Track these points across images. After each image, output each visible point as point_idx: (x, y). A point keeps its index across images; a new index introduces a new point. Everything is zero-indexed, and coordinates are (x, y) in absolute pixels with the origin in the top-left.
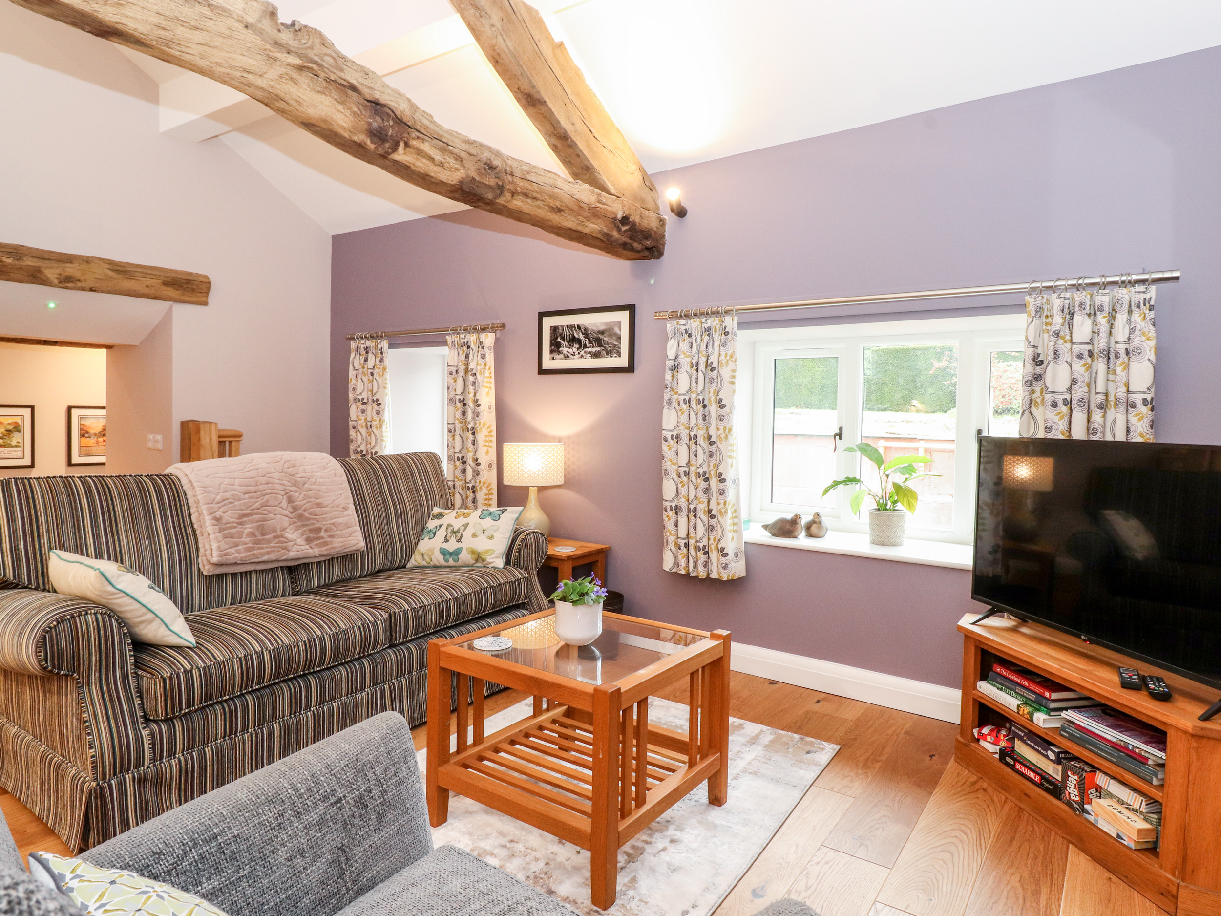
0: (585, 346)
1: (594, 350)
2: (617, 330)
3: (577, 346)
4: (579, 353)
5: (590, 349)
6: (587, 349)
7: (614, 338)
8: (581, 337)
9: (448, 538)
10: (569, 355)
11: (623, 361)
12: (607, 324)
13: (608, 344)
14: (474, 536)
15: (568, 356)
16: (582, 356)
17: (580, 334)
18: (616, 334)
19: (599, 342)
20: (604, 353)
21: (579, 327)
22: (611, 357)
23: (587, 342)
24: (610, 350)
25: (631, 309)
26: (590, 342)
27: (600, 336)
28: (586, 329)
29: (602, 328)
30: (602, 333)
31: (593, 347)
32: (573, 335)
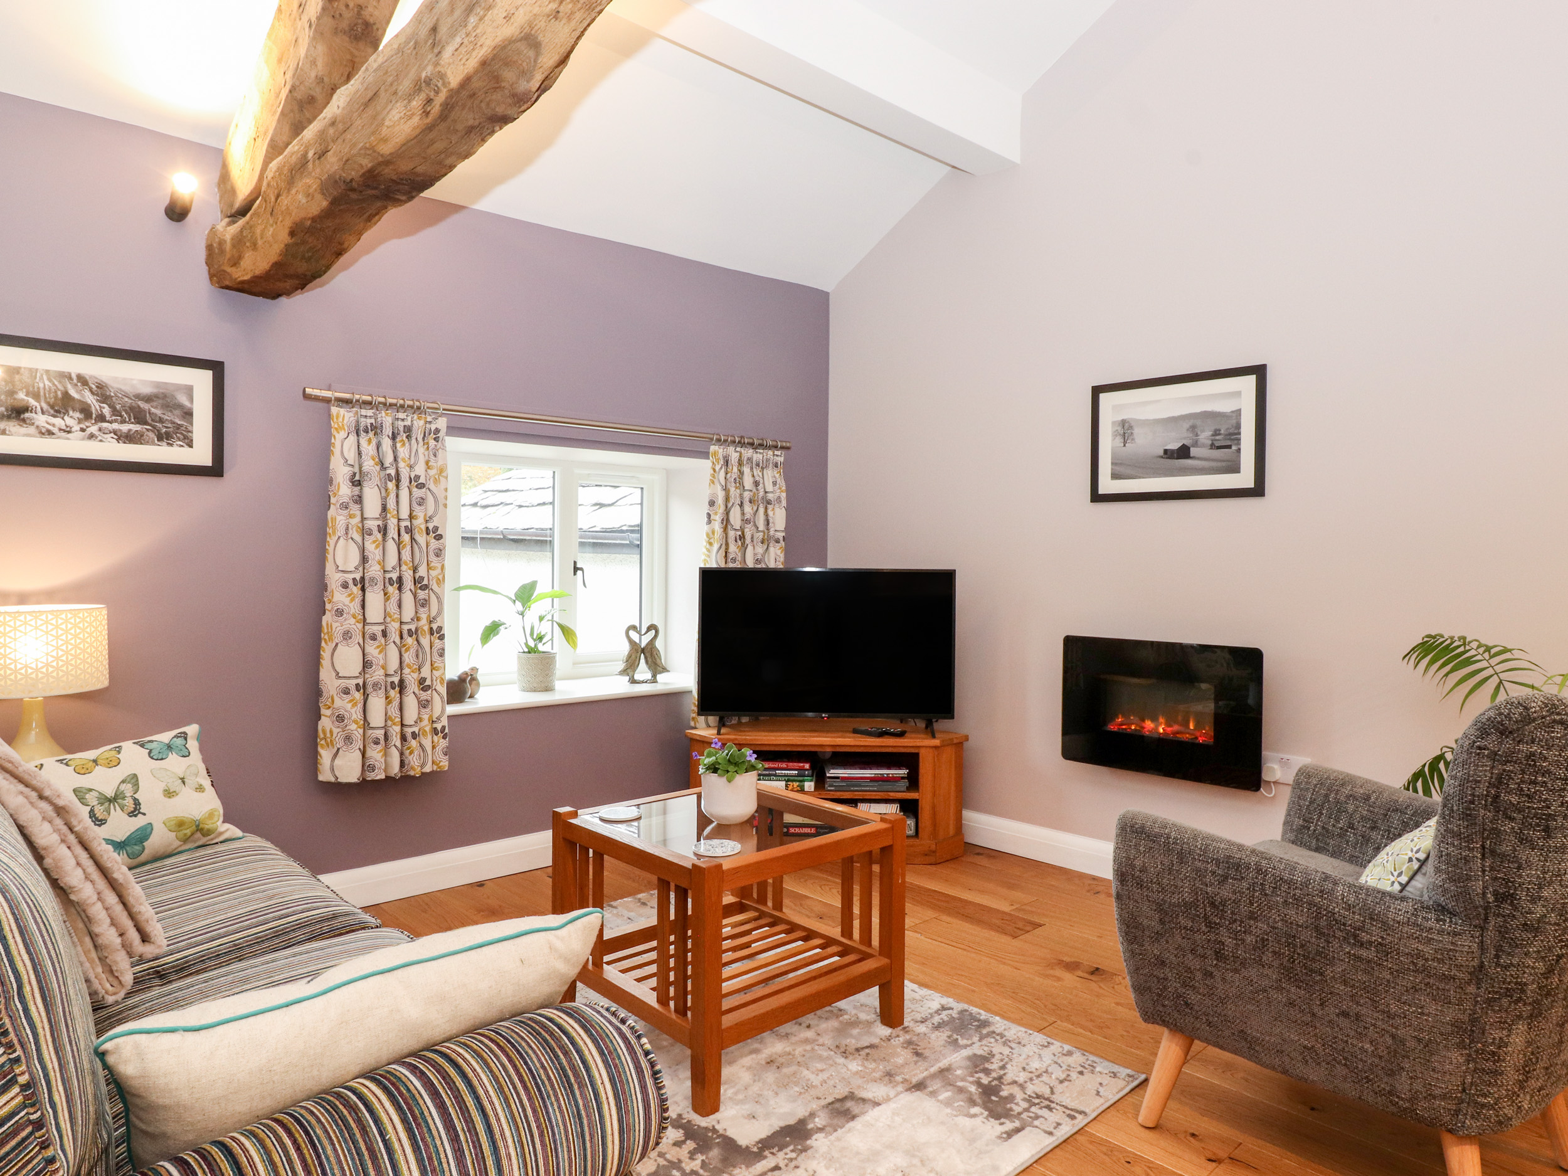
0: (101, 418)
1: (125, 428)
2: (183, 399)
3: (77, 415)
4: (83, 430)
5: (115, 426)
6: (105, 425)
7: (177, 412)
8: (90, 399)
9: (99, 815)
10: (55, 430)
11: (201, 454)
12: (158, 385)
13: (161, 421)
14: (169, 794)
15: (50, 433)
16: (92, 436)
17: (87, 393)
18: (180, 406)
19: (139, 417)
20: (151, 435)
21: (83, 381)
22: (171, 445)
23: (107, 411)
24: (166, 433)
25: (217, 368)
26: (115, 412)
27: (142, 404)
28: (101, 386)
29: (147, 390)
30: (148, 399)
31: (123, 422)
32: (66, 394)
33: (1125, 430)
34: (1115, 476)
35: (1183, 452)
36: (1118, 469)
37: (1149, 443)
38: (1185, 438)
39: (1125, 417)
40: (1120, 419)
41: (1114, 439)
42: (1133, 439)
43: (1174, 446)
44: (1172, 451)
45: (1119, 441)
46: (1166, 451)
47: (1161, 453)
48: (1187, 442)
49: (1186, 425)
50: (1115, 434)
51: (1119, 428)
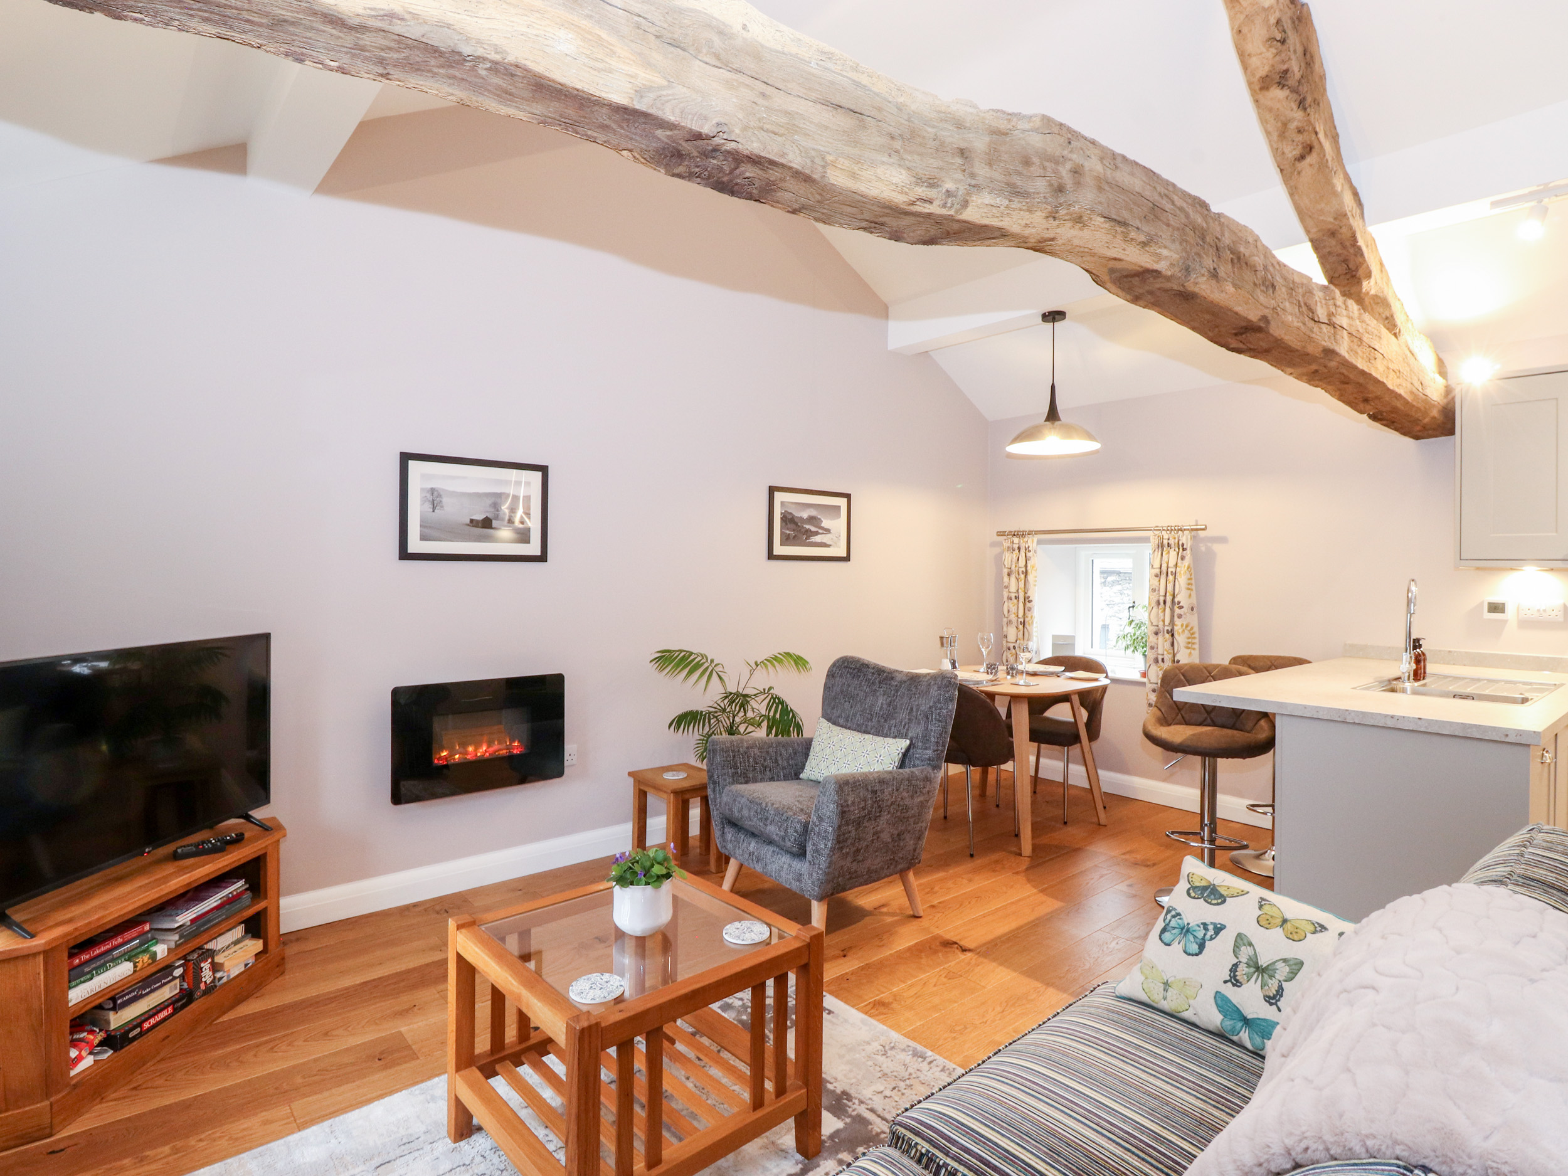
33: (434, 498)
34: (423, 538)
35: (487, 523)
36: (426, 530)
37: (457, 511)
38: (488, 512)
39: (433, 486)
40: (429, 486)
41: (422, 504)
42: (442, 507)
43: (479, 517)
44: (477, 521)
45: (428, 507)
46: (472, 521)
47: (468, 521)
48: (490, 516)
49: (489, 501)
50: (424, 500)
51: (429, 495)
